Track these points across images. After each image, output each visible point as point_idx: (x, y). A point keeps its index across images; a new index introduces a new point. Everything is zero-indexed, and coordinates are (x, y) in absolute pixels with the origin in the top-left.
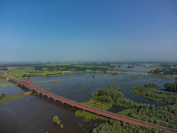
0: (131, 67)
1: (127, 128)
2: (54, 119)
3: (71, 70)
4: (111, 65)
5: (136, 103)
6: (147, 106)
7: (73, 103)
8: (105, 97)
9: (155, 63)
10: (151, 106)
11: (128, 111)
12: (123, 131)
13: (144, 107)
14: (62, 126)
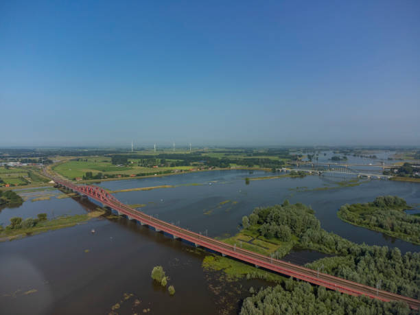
0: (339, 159)
1: (328, 301)
2: (153, 272)
3: (195, 165)
4: (291, 154)
5: (351, 243)
6: (380, 250)
7: (198, 240)
8: (274, 227)
9: (401, 150)
10: (390, 252)
11: (332, 262)
12: (318, 308)
13: (373, 252)
14: (171, 289)
